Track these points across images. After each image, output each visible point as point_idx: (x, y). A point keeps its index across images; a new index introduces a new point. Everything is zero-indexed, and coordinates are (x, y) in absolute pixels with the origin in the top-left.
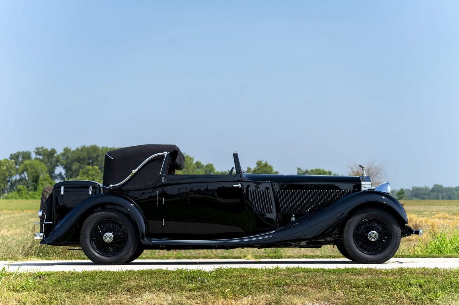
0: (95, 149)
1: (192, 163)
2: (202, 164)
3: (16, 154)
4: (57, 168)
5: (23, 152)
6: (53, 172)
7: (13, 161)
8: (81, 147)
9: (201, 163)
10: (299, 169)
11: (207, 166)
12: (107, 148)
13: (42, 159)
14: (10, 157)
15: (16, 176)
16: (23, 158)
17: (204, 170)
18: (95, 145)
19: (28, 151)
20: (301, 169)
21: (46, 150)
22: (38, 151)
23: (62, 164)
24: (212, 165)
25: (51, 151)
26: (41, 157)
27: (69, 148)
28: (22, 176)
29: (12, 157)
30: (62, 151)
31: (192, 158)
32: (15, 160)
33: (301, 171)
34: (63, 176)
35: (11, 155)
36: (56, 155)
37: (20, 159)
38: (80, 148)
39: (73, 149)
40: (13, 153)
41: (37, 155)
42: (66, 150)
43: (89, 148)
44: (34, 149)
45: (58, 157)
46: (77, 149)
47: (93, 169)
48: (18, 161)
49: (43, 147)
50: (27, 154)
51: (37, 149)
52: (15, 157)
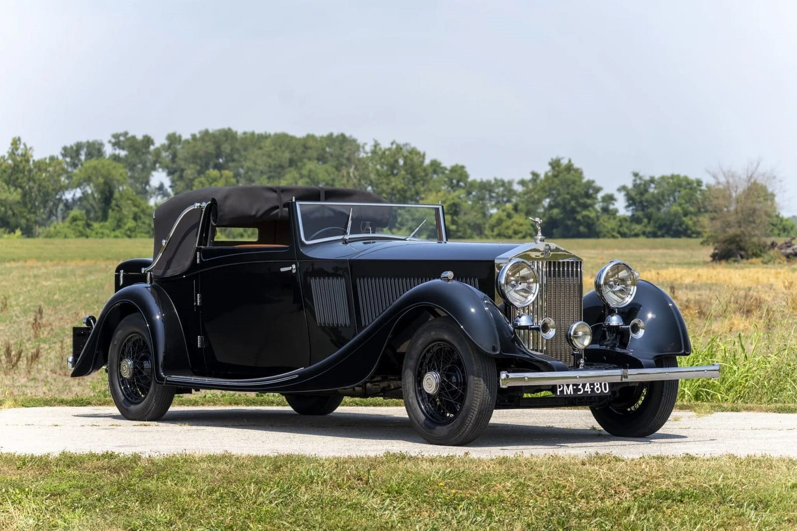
0: (228, 135)
1: (423, 162)
2: (443, 165)
3: (75, 148)
4: (154, 173)
5: (88, 142)
6: (147, 183)
7: (68, 160)
8: (200, 132)
9: (440, 164)
10: (636, 175)
11: (454, 170)
12: (253, 134)
13: (126, 156)
14: (63, 152)
15: (74, 190)
16: (89, 155)
17: (447, 177)
18: (230, 129)
19: (97, 141)
20: (641, 174)
21: (134, 137)
22: (117, 140)
23: (165, 167)
24: (463, 167)
25: (143, 141)
26: (123, 153)
27: (177, 134)
28: (86, 191)
29: (66, 152)
30: (166, 142)
31: (422, 153)
32: (72, 158)
33: (641, 178)
34: (166, 190)
35: (65, 149)
36: (152, 148)
37: (83, 157)
38: (198, 136)
39: (186, 136)
40: (68, 145)
41: (115, 149)
42: (173, 139)
43: (218, 133)
44: (110, 138)
45: (157, 152)
46: (194, 137)
47: (221, 176)
48: (80, 160)
49: (126, 134)
50: (97, 146)
51: (116, 136)
52: (73, 152)
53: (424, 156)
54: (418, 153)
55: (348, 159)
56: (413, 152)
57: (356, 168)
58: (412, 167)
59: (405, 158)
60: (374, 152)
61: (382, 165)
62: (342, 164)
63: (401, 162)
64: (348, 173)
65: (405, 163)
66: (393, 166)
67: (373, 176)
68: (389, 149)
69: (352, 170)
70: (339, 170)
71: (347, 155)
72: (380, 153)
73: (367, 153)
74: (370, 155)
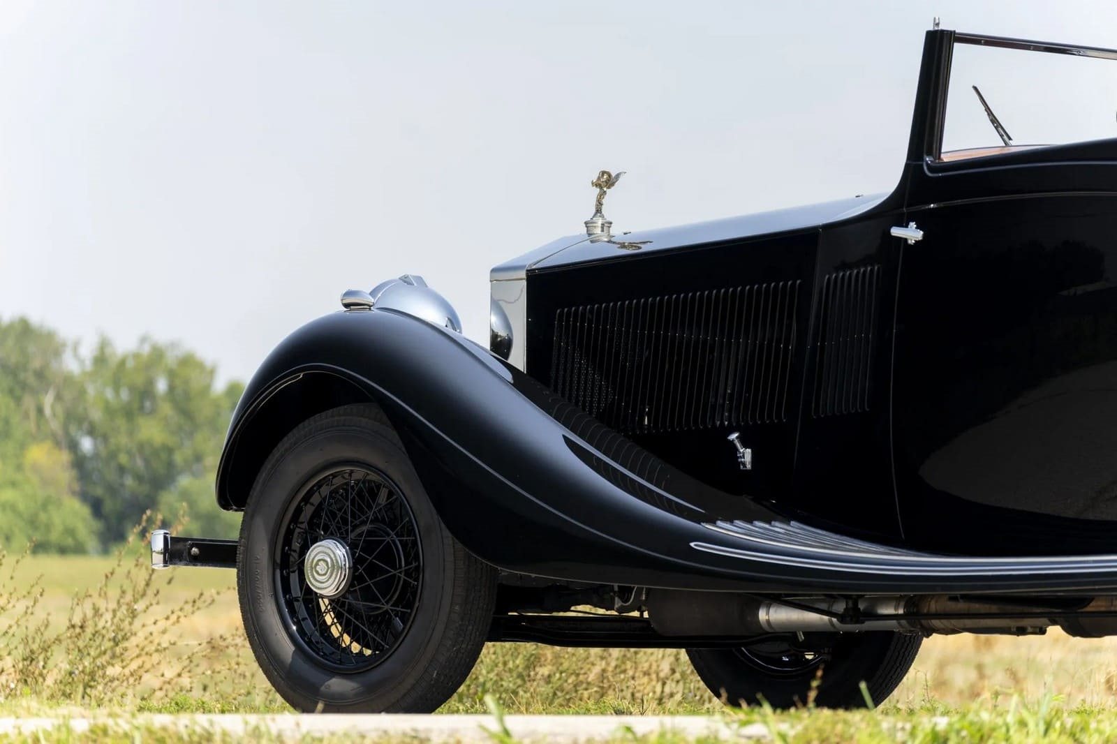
53: (212, 373)
54: (200, 366)
55: (40, 375)
56: (188, 361)
57: (59, 397)
58: (187, 396)
59: (171, 375)
60: (101, 359)
61: (117, 388)
62: (24, 386)
63: (161, 386)
64: (40, 411)
65: (171, 389)
66: (145, 393)
67: (96, 415)
68: (136, 356)
69: (48, 400)
70: (18, 400)
71: (36, 364)
72: (113, 362)
73: (82, 362)
74: (89, 366)
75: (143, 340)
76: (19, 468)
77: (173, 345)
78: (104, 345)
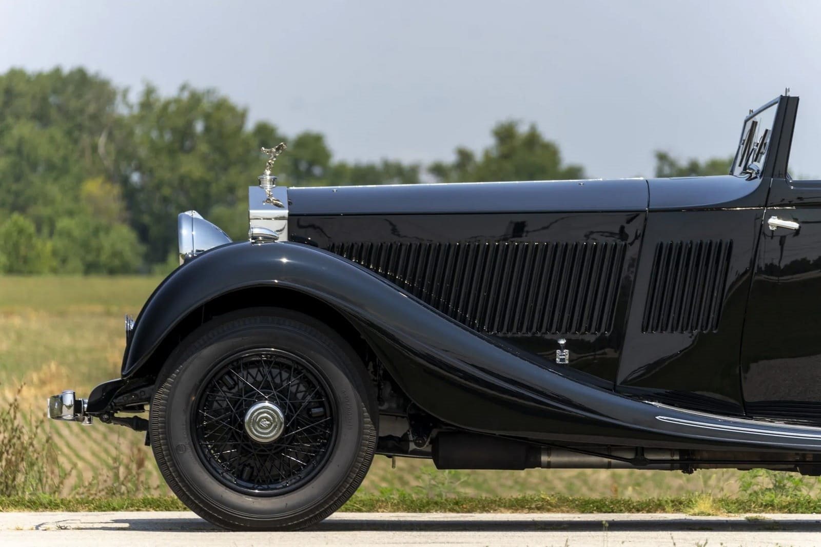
53: (243, 116)
54: (231, 109)
55: (95, 118)
56: (222, 106)
57: (110, 137)
58: (222, 136)
59: (207, 117)
60: (147, 105)
61: (161, 129)
62: (80, 127)
63: (199, 127)
64: (95, 148)
65: (207, 129)
67: (143, 152)
68: (177, 101)
69: (102, 140)
70: (76, 141)
71: (92, 109)
72: (158, 107)
73: (130, 107)
74: (136, 111)
75: (183, 88)
76: (76, 199)
77: (209, 92)
78: (150, 92)
